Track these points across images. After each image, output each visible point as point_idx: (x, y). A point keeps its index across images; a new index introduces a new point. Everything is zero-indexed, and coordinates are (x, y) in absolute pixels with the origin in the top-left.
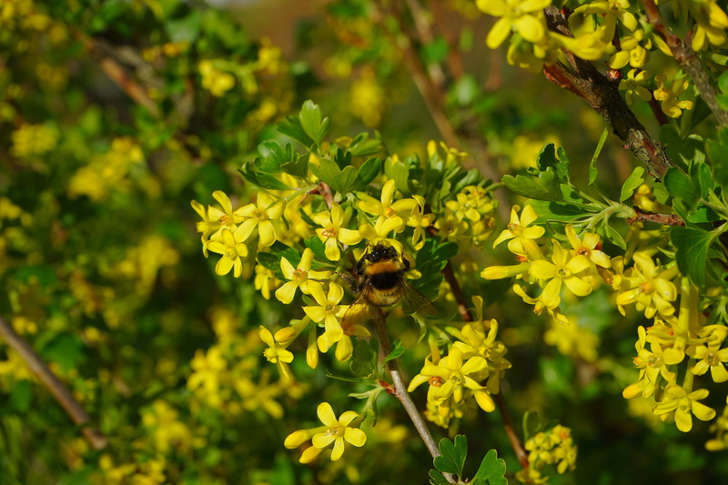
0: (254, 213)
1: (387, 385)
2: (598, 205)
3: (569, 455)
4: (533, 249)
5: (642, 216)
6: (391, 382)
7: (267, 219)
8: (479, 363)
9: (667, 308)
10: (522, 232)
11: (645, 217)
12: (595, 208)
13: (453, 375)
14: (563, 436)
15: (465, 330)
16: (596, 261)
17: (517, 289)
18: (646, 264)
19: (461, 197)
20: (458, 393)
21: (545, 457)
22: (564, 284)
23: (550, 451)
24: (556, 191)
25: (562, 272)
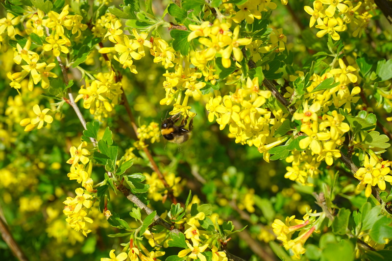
0: (5, 22)
1: (67, 100)
2: (153, 21)
3: (156, 135)
5: (173, 27)
6: (68, 98)
7: (11, 24)
8: (105, 89)
9: (171, 64)
10: (114, 32)
11: (175, 27)
12: (152, 23)
13: (93, 93)
14: (154, 127)
15: (99, 75)
16: (144, 44)
17: (115, 57)
18: (163, 44)
19: (103, 18)
20: (97, 103)
21: (145, 136)
22: (129, 55)
23: (148, 133)
24: (132, 15)
25: (128, 49)
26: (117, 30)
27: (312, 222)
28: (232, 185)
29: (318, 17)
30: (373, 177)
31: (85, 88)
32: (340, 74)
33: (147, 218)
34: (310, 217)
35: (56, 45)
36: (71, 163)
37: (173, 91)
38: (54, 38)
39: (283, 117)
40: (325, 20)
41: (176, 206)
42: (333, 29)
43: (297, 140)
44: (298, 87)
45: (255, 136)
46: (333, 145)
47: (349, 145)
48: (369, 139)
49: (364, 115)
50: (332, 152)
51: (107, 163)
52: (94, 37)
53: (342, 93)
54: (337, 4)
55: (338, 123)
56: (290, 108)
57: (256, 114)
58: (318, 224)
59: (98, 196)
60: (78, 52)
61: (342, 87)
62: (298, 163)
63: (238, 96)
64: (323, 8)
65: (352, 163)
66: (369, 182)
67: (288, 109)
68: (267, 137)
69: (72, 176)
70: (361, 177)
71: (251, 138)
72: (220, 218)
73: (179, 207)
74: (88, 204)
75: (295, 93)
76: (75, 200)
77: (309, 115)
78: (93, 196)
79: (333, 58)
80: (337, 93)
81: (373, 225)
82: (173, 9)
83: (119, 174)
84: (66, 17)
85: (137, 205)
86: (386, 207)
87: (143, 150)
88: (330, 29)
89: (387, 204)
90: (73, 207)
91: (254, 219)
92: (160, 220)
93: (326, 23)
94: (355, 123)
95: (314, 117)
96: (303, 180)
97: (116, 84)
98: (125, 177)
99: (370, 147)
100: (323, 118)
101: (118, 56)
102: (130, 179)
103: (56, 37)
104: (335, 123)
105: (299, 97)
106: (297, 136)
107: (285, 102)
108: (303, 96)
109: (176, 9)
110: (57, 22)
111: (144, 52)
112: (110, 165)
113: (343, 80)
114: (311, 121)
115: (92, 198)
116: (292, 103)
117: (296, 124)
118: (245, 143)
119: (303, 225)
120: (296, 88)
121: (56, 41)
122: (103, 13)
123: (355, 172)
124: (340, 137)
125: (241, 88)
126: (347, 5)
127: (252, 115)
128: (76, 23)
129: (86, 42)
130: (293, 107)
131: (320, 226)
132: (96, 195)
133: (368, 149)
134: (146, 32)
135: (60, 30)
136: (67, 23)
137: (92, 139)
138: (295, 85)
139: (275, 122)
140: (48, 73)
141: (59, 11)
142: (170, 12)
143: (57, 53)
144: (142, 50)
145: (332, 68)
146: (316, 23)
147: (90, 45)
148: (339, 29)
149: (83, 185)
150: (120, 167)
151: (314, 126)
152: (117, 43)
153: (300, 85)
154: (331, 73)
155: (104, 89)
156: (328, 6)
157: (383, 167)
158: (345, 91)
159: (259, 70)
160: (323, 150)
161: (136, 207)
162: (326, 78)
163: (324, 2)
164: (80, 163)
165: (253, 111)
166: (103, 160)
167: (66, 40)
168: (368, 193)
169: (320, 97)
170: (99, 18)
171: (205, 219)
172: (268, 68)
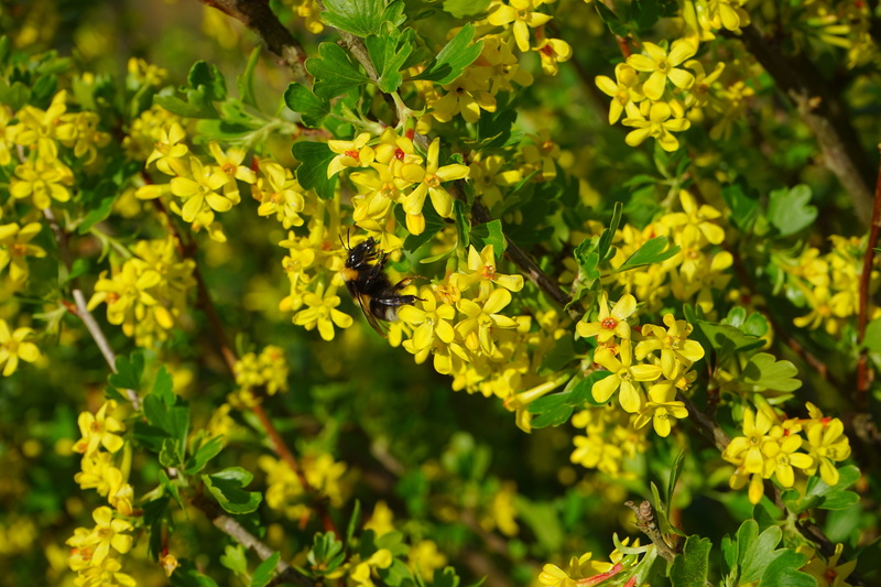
1: (69, 305)
2: (258, 121)
3: (277, 376)
4: (178, 167)
6: (73, 301)
9: (296, 219)
10: (169, 150)
12: (256, 125)
13: (129, 289)
14: (275, 357)
15: (141, 247)
16: (239, 177)
17: (173, 207)
18: (278, 175)
19: (147, 116)
20: (139, 311)
21: (253, 378)
22: (204, 200)
23: (260, 372)
24: (208, 109)
25: (202, 189)
26: (175, 145)
27: (629, 567)
28: (464, 473)
29: (628, 100)
30: (765, 458)
31: (109, 277)
32: (684, 226)
33: (261, 568)
34: (625, 555)
35: (40, 184)
36: (82, 451)
37: (305, 279)
38: (34, 169)
39: (559, 328)
40: (645, 106)
41: (325, 538)
42: (662, 127)
43: (589, 380)
44: (586, 261)
45: (497, 374)
46: (670, 391)
47: (710, 387)
48: (753, 372)
49: (741, 316)
50: (666, 407)
51: (164, 448)
52: (128, 160)
53: (690, 269)
54: (668, 70)
55: (677, 341)
56: (571, 308)
57: (491, 328)
58: (641, 571)
59: (146, 523)
60: (91, 196)
61: (690, 253)
62: (600, 428)
63: (450, 290)
64: (637, 81)
65: (717, 426)
66: (757, 470)
67: (567, 311)
68: (523, 375)
69: (86, 479)
70: (738, 457)
71: (488, 379)
72: (440, 550)
73: (332, 541)
74: (122, 544)
75: (581, 276)
76: (94, 536)
77: (610, 325)
78: (134, 524)
79: (669, 187)
80: (679, 268)
81: (764, 569)
82: (298, 95)
83: (194, 472)
84: (63, 118)
85: (237, 540)
86: (797, 524)
87: (251, 410)
88: (655, 127)
89: (799, 516)
90: (89, 551)
91: (517, 550)
92: (291, 571)
93: (645, 114)
94: (720, 338)
95: (623, 330)
96: (613, 467)
97: (179, 266)
98: (205, 478)
99: (756, 388)
100: (644, 331)
101: (180, 205)
102: (217, 482)
103: (40, 166)
104: (671, 343)
105: (589, 285)
106: (590, 371)
107: (558, 295)
108: (597, 281)
109: (304, 97)
110: (40, 130)
111: (237, 193)
112: (170, 451)
113: (692, 239)
114: (617, 340)
115: (132, 529)
116: (576, 297)
117: (587, 346)
118: (476, 389)
119: (608, 574)
120: (582, 263)
121: (40, 174)
122: (147, 105)
123: (725, 447)
124: (684, 372)
125: (456, 270)
126: (691, 70)
127: (483, 332)
128: (85, 131)
129: (111, 172)
130: (578, 307)
131: (646, 575)
132: (140, 522)
133: (752, 393)
134: (240, 146)
135: (48, 149)
136: (64, 132)
137: (129, 394)
138: (580, 257)
139: (542, 340)
140: (24, 247)
141: (44, 104)
142: (292, 103)
143: (43, 201)
144: (232, 190)
145: (668, 210)
146: (624, 115)
147: (118, 179)
148: (675, 125)
149: (110, 500)
150: (195, 454)
151: (624, 350)
152: (177, 176)
153: (591, 255)
154: (663, 225)
155: (153, 279)
156: (648, 75)
157: (786, 433)
158: (697, 262)
159: (495, 227)
160: (647, 404)
161: (235, 545)
162: (653, 235)
163: (640, 66)
164: (102, 449)
165: (485, 323)
166: (156, 439)
167: (63, 172)
168: (756, 494)
169: (642, 279)
170: (139, 116)
171: (392, 565)
172: (519, 218)
